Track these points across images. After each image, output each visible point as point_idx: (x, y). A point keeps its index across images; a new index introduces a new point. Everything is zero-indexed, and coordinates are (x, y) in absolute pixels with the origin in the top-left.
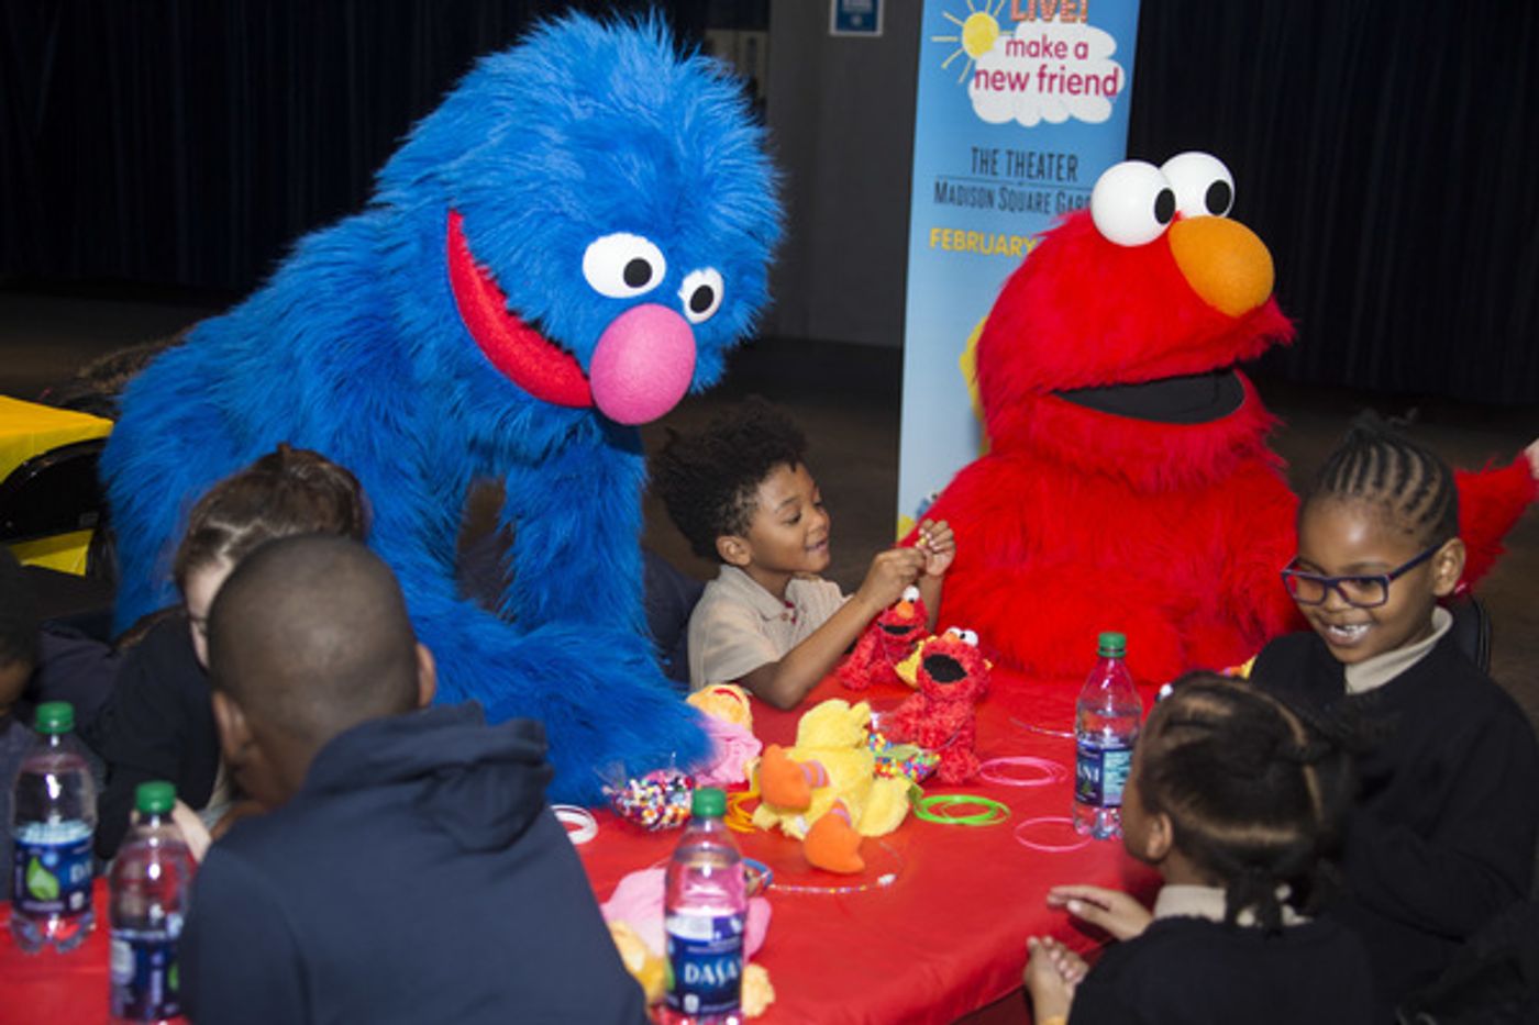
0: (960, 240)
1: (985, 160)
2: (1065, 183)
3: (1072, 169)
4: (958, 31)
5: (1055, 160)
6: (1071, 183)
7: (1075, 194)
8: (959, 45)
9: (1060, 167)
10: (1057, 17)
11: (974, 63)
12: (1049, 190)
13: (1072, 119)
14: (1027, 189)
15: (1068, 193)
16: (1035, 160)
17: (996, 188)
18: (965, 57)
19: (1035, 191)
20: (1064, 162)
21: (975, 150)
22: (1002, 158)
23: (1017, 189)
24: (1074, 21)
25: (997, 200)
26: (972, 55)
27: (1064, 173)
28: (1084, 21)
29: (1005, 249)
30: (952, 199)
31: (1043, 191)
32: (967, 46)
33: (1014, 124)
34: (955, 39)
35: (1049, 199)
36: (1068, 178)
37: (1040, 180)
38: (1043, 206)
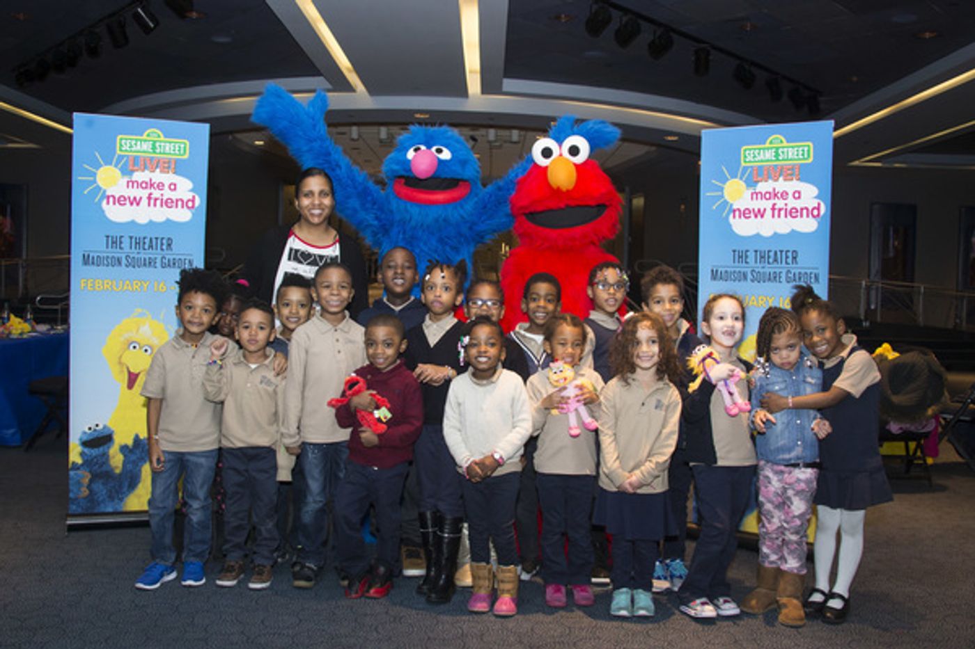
1: (741, 256)
2: (791, 265)
3: (794, 258)
4: (722, 189)
5: (784, 253)
6: (795, 265)
7: (797, 271)
8: (722, 196)
9: (787, 257)
10: (781, 178)
11: (731, 205)
12: (780, 270)
13: (793, 231)
14: (767, 270)
15: (792, 271)
16: (772, 254)
17: (749, 270)
18: (726, 202)
19: (772, 271)
20: (790, 254)
21: (734, 251)
22: (751, 255)
23: (761, 270)
24: (791, 179)
25: (749, 277)
26: (731, 201)
27: (790, 260)
28: (798, 179)
29: (755, 303)
31: (778, 271)
32: (727, 197)
33: (758, 236)
34: (719, 193)
35: (781, 275)
36: (793, 263)
37: (775, 265)
38: (778, 278)
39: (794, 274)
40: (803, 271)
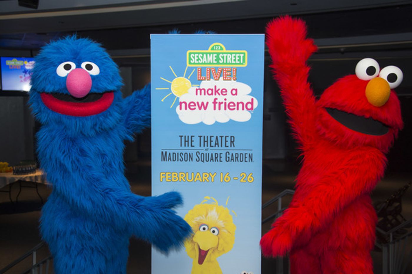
0: (176, 177)
1: (187, 141)
2: (229, 148)
3: (232, 142)
4: (169, 85)
5: (224, 139)
6: (232, 148)
7: (234, 152)
8: (170, 91)
9: (226, 141)
10: (221, 78)
11: (178, 98)
12: (221, 152)
13: (231, 120)
14: (210, 152)
15: (231, 152)
16: (214, 139)
17: (194, 152)
18: (173, 96)
19: (214, 152)
20: (228, 139)
21: (181, 137)
22: (196, 140)
23: (205, 152)
24: (230, 80)
25: (195, 157)
26: (177, 95)
27: (228, 144)
28: (234, 80)
29: (200, 179)
30: (170, 159)
31: (219, 152)
32: (174, 92)
33: (202, 124)
34: (168, 89)
35: (221, 155)
36: (231, 146)
37: (217, 147)
38: (219, 158)
39: (232, 154)
40: (239, 152)
